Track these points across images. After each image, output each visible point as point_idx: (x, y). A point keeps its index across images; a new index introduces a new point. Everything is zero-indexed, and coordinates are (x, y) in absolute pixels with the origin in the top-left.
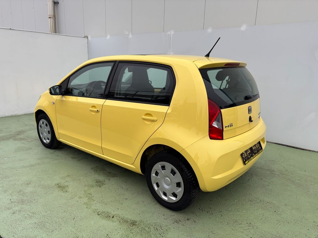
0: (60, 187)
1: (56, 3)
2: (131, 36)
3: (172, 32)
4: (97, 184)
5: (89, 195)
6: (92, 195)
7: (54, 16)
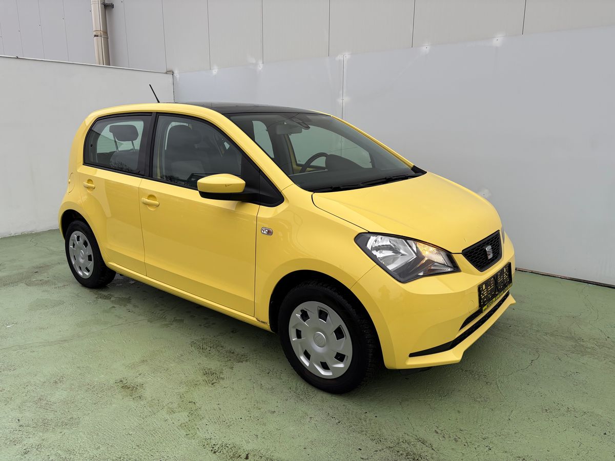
0: (125, 387)
1: (107, 7)
2: (260, 67)
3: (347, 56)
4: (205, 377)
5: (192, 405)
6: (197, 405)
7: (106, 32)
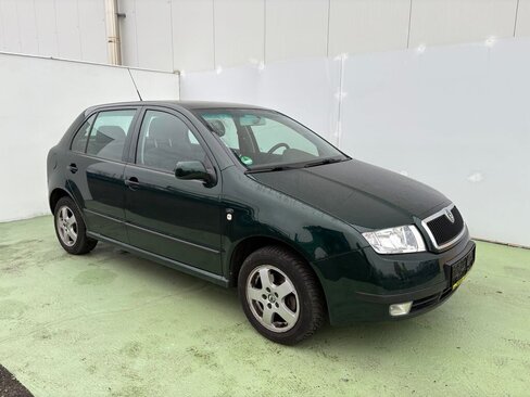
1: (120, 16)
2: (262, 67)
3: (345, 57)
7: (118, 39)
